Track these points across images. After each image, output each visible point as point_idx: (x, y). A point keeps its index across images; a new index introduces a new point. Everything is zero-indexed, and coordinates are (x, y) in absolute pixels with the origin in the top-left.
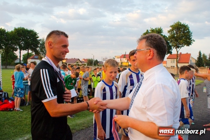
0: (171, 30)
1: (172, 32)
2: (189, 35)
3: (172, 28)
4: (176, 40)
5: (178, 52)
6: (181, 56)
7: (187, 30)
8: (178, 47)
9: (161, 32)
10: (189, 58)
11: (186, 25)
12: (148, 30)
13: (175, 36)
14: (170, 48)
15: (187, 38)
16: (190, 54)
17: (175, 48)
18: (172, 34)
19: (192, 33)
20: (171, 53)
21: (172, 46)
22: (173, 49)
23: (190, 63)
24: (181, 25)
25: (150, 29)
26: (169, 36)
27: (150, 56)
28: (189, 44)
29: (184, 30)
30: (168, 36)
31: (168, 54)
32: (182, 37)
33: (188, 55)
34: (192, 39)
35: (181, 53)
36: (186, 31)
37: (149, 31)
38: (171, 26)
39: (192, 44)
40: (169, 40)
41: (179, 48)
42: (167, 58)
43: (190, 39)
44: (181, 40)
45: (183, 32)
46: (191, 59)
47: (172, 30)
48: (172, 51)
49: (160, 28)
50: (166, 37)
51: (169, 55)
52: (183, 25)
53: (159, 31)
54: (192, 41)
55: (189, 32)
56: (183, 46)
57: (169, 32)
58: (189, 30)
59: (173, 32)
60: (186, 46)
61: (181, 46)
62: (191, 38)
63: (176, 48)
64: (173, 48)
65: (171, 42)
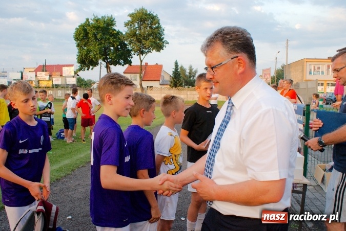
0: (129, 21)
1: (131, 25)
2: (160, 33)
3: (132, 19)
4: (139, 41)
5: (141, 61)
6: (147, 68)
7: (157, 25)
8: (142, 53)
9: (113, 25)
11: (155, 14)
12: (88, 20)
13: (137, 32)
14: (128, 53)
15: (156, 37)
16: (161, 66)
17: (136, 54)
18: (132, 28)
19: (163, 30)
20: (130, 63)
21: (132, 50)
22: (133, 56)
23: (161, 81)
24: (146, 14)
25: (93, 18)
26: (126, 33)
27: (241, 68)
28: (159, 47)
29: (151, 24)
30: (124, 33)
31: (125, 64)
32: (149, 35)
33: (159, 68)
34: (164, 40)
35: (146, 64)
36: (155, 24)
37: (91, 22)
38: (130, 15)
39: (164, 48)
40: (127, 40)
41: (144, 55)
42: (124, 73)
43: (161, 40)
44: (146, 40)
45: (151, 27)
46: (162, 74)
47: (132, 22)
48: (132, 60)
49: (110, 16)
50: (122, 33)
51: (127, 66)
52: (149, 14)
53: (110, 22)
54: (163, 42)
55: (159, 27)
56: (150, 52)
57: (126, 25)
58: (159, 24)
59: (133, 25)
60: (154, 50)
61: (147, 51)
62: (163, 38)
63: (139, 54)
64: (134, 54)
65: (131, 43)
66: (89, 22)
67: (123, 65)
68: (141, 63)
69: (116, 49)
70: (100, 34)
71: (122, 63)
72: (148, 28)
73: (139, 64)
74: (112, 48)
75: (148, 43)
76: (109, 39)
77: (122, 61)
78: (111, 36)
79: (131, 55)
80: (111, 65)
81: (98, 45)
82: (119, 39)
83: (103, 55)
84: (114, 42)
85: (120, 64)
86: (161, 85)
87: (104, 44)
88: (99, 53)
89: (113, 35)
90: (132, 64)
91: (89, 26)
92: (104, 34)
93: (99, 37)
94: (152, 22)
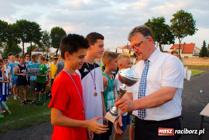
0: (173, 19)
1: (174, 21)
2: (192, 24)
3: (175, 17)
4: (179, 30)
6: (185, 46)
7: (191, 19)
9: (164, 22)
10: (194, 49)
11: (189, 13)
12: (149, 20)
13: (178, 25)
15: (190, 27)
16: (194, 44)
17: (177, 37)
18: (175, 23)
19: (195, 22)
20: (173, 43)
21: (174, 36)
22: (175, 39)
23: (194, 53)
24: (184, 13)
25: (152, 19)
26: (171, 26)
28: (192, 33)
29: (187, 19)
30: (170, 26)
31: (171, 44)
32: (185, 26)
34: (195, 28)
35: (185, 43)
36: (189, 19)
37: (151, 21)
38: (174, 15)
39: (195, 33)
40: (171, 30)
41: (182, 38)
42: (171, 49)
43: (193, 28)
44: (183, 29)
45: (186, 21)
46: (195, 49)
47: (175, 19)
48: (175, 41)
49: (162, 17)
50: (169, 26)
52: (186, 13)
53: (162, 20)
54: (195, 30)
55: (192, 20)
56: (186, 36)
57: (171, 21)
58: (192, 18)
59: (175, 21)
60: (188, 35)
61: (184, 35)
62: (195, 27)
63: (179, 38)
64: (176, 38)
65: (174, 31)
66: (150, 21)
67: (169, 44)
68: (180, 43)
69: (165, 35)
70: (156, 27)
71: (169, 43)
72: (185, 22)
73: (179, 43)
74: (163, 35)
75: (184, 31)
76: (161, 30)
77: (169, 42)
78: (162, 28)
79: (174, 38)
80: (162, 44)
81: (155, 33)
82: (167, 29)
83: (157, 39)
84: (164, 31)
85: (168, 44)
86: (193, 56)
87: (159, 32)
88: (156, 38)
89: (164, 27)
90: (175, 44)
91: (150, 23)
92: (158, 27)
93: (155, 29)
94: (187, 18)
